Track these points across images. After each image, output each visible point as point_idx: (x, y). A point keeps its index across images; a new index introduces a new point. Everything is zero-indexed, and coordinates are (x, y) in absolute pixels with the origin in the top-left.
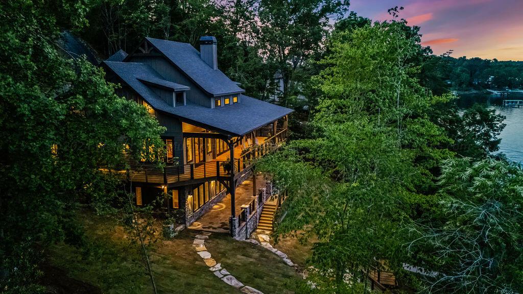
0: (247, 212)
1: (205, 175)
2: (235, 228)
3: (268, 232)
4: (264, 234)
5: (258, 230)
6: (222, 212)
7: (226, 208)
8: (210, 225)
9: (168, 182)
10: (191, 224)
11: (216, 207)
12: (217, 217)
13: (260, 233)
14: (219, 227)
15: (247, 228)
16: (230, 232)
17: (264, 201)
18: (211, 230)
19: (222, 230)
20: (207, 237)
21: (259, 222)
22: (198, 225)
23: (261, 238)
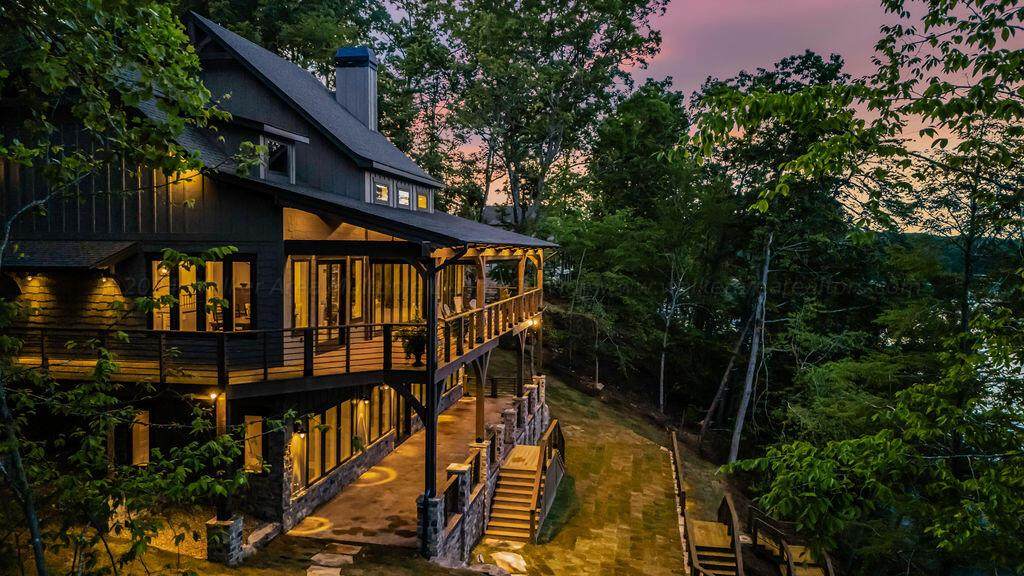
0: (464, 483)
1: (348, 366)
2: (436, 531)
3: (518, 546)
4: (508, 550)
5: (488, 541)
6: (389, 487)
7: (398, 479)
8: (356, 525)
9: (232, 381)
10: (298, 523)
11: (368, 475)
12: (375, 502)
13: (496, 549)
14: (383, 530)
15: (463, 532)
16: (419, 544)
17: (499, 459)
18: (360, 538)
19: (393, 539)
20: (350, 559)
21: (490, 519)
22: (318, 525)
23: (503, 562)
